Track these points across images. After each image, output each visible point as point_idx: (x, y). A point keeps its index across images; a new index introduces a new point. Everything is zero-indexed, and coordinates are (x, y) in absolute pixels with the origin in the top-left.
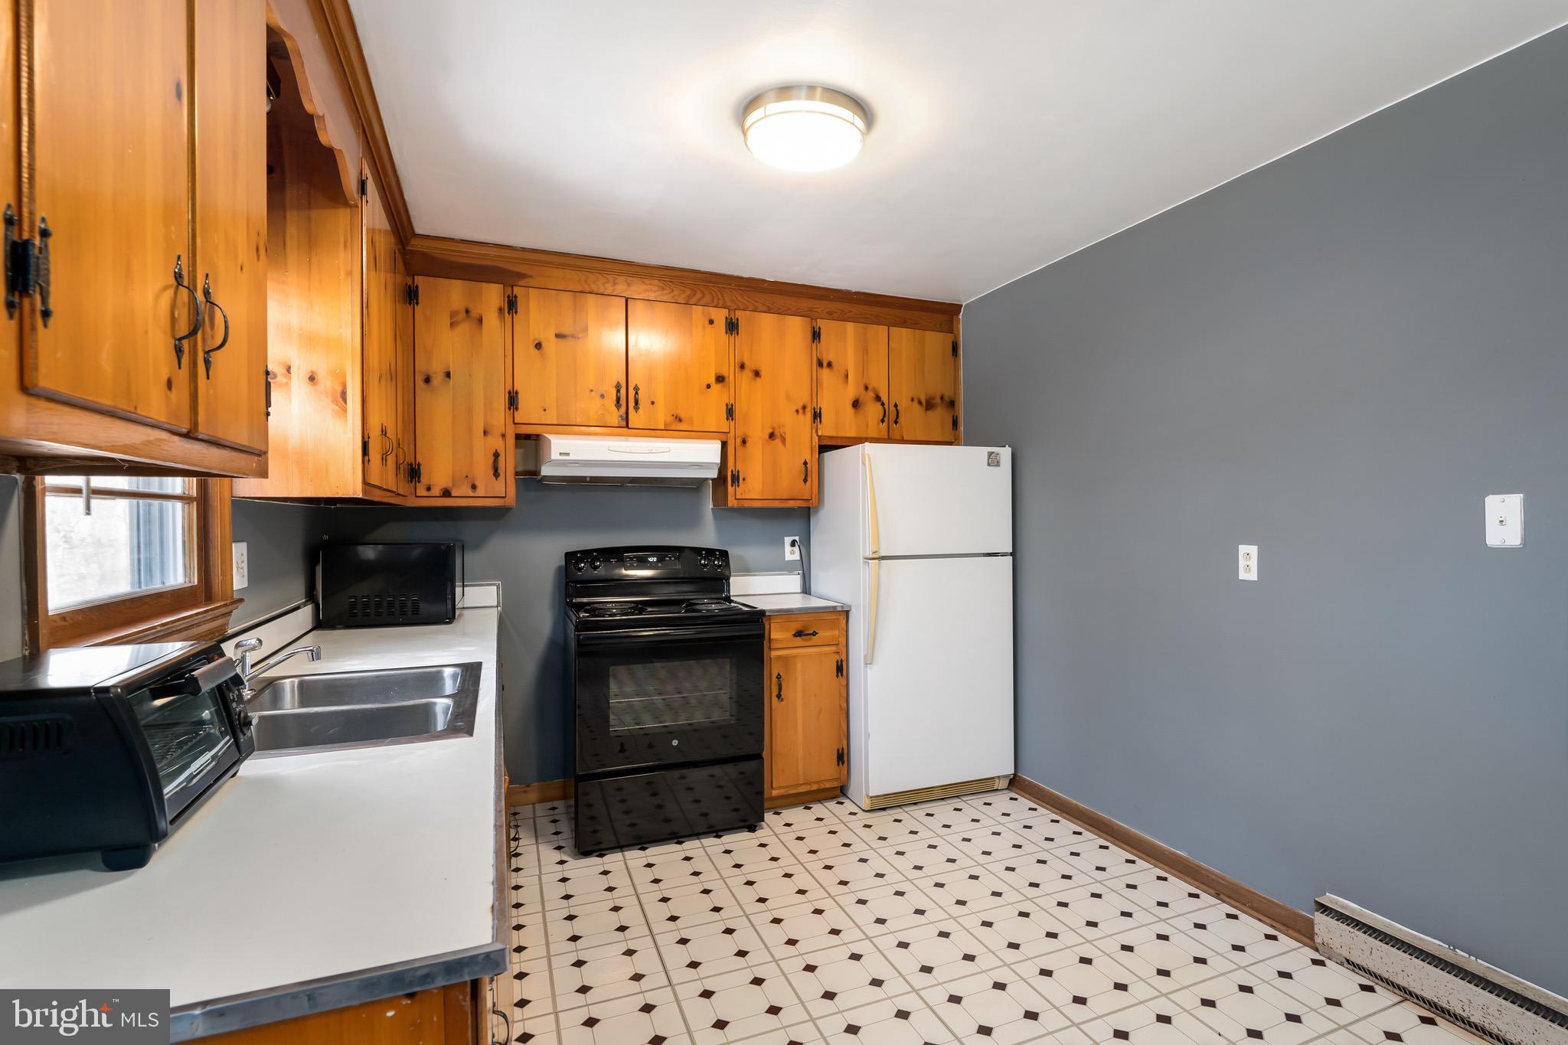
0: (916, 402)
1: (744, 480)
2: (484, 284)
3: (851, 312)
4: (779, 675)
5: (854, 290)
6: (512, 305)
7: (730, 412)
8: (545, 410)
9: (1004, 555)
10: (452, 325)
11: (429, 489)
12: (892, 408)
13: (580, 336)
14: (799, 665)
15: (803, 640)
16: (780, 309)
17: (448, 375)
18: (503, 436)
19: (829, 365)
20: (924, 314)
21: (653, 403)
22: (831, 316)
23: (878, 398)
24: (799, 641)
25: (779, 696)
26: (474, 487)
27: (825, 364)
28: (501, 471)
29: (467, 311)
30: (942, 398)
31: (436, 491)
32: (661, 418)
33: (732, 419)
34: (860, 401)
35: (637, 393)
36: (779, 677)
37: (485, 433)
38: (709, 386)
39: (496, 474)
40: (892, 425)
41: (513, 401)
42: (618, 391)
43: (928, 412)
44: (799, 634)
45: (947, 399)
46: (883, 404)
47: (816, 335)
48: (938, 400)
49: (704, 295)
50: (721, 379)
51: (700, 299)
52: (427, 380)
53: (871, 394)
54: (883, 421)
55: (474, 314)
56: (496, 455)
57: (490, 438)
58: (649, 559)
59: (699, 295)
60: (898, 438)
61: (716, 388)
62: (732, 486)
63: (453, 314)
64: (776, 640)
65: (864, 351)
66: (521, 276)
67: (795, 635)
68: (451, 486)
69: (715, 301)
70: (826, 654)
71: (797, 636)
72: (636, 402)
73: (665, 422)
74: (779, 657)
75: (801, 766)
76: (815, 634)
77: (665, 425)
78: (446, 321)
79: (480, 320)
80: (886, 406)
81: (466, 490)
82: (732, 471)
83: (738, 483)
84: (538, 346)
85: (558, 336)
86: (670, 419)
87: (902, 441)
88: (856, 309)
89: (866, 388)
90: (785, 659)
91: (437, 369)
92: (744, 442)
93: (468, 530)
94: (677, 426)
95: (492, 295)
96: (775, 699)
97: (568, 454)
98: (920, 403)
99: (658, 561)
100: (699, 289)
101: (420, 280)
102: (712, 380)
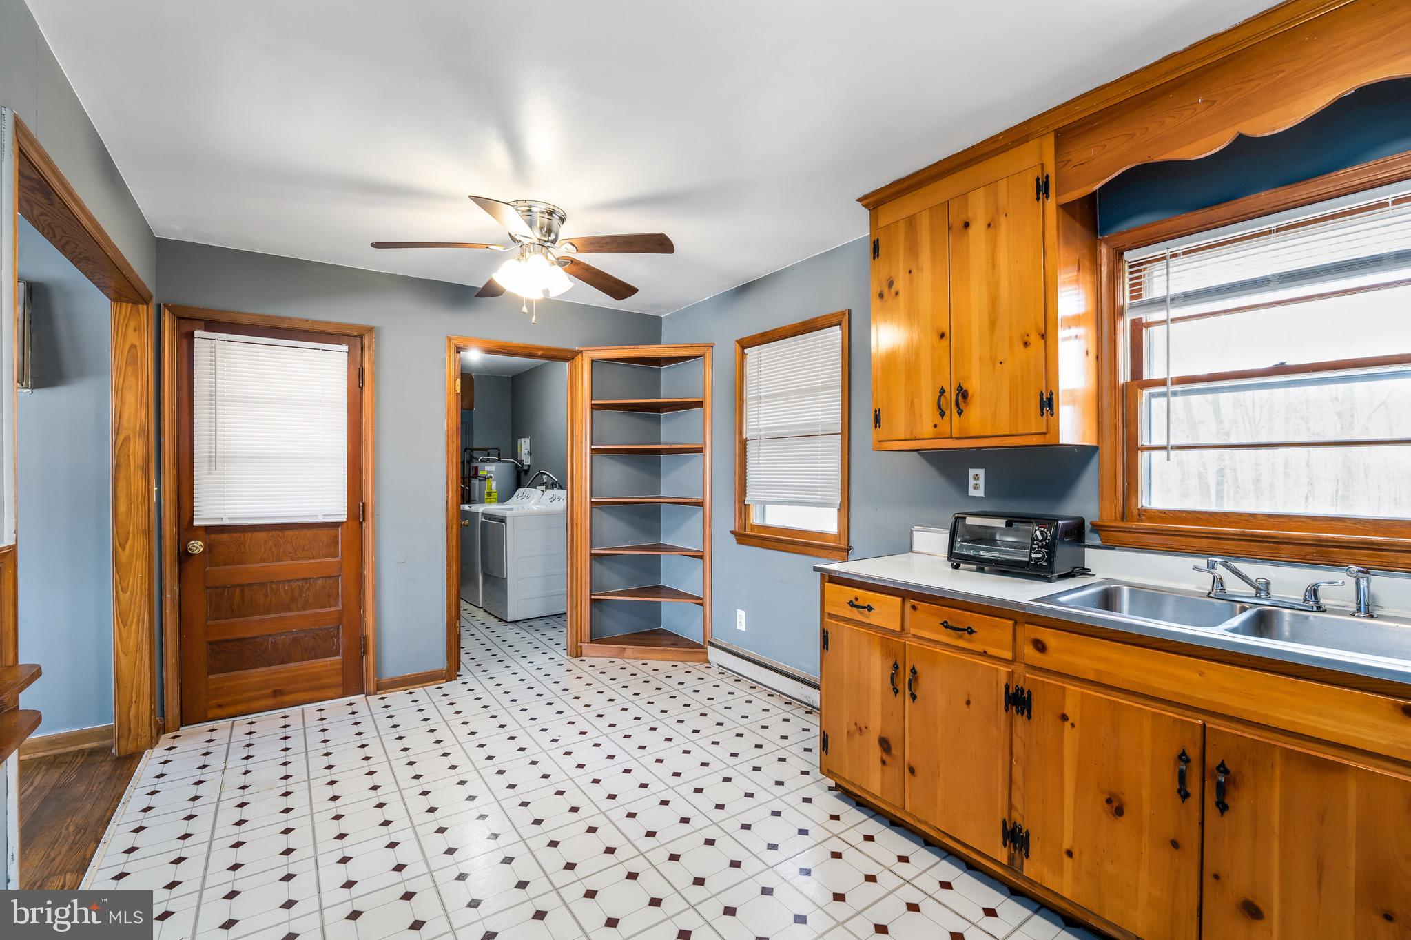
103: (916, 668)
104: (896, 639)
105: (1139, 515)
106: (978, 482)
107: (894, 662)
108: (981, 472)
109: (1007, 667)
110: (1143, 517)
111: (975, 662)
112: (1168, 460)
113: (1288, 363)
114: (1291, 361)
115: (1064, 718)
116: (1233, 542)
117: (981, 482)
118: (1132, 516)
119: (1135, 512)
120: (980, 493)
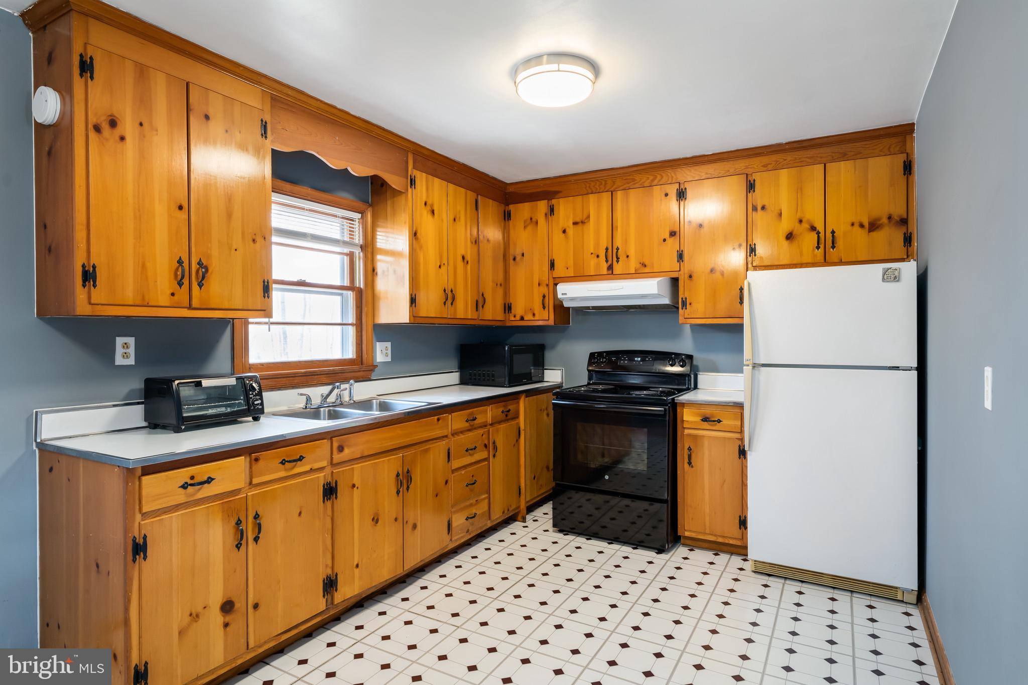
0: (857, 227)
1: (690, 304)
2: (538, 202)
3: (785, 160)
4: (690, 447)
5: (784, 141)
6: (552, 210)
7: (680, 257)
8: (567, 268)
9: (910, 369)
10: (525, 227)
11: (515, 316)
12: (829, 235)
13: (585, 221)
14: (706, 443)
15: (709, 424)
16: (720, 173)
17: (523, 255)
18: (547, 285)
19: (763, 208)
20: (865, 143)
21: (628, 256)
22: (766, 168)
23: (813, 228)
24: (706, 425)
25: (690, 463)
26: (534, 315)
27: (759, 208)
28: (546, 305)
29: (531, 219)
30: (890, 218)
31: (518, 318)
32: (633, 265)
33: (682, 261)
34: (794, 233)
35: (617, 252)
36: (690, 449)
37: (539, 284)
38: (665, 240)
39: (544, 307)
40: (829, 250)
41: (552, 265)
42: (606, 252)
43: (871, 233)
44: (705, 419)
45: (896, 217)
46: (818, 233)
47: (751, 187)
48: (885, 220)
49: (662, 177)
50: (673, 234)
51: (660, 181)
52: (514, 259)
53: (805, 226)
54: (818, 248)
55: (534, 220)
56: (544, 297)
57: (541, 287)
58: (636, 359)
59: (659, 177)
60: (836, 260)
61: (670, 241)
62: (682, 309)
63: (525, 222)
64: (687, 421)
65: (799, 189)
66: (557, 193)
67: (702, 420)
68: (523, 313)
69: (670, 179)
70: (729, 439)
71: (704, 421)
72: (618, 258)
73: (635, 268)
74: (689, 435)
75: (707, 519)
76: (719, 421)
77: (635, 270)
78: (522, 225)
79: (537, 223)
80: (822, 235)
81: (530, 317)
82: (682, 299)
83: (686, 306)
84: (564, 231)
85: (575, 223)
86: (638, 266)
87: (841, 263)
88: (789, 157)
89: (801, 221)
90: (695, 437)
91: (518, 252)
92: (690, 277)
93: (547, 339)
94: (642, 271)
95: (542, 205)
96: (686, 465)
97: (566, 294)
98: (862, 226)
99: (641, 361)
100: (659, 174)
101: (511, 207)
102: (667, 235)
103: (258, 513)
104: (237, 497)
105: (250, 368)
106: (127, 351)
107: (236, 519)
108: (131, 341)
109: (323, 472)
110: (252, 370)
111: (305, 480)
112: (269, 331)
113: (306, 281)
114: (308, 281)
115: (354, 486)
116: (300, 378)
117: (132, 351)
118: (246, 369)
119: (248, 366)
120: (131, 361)
